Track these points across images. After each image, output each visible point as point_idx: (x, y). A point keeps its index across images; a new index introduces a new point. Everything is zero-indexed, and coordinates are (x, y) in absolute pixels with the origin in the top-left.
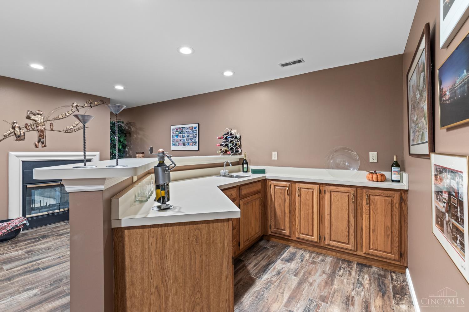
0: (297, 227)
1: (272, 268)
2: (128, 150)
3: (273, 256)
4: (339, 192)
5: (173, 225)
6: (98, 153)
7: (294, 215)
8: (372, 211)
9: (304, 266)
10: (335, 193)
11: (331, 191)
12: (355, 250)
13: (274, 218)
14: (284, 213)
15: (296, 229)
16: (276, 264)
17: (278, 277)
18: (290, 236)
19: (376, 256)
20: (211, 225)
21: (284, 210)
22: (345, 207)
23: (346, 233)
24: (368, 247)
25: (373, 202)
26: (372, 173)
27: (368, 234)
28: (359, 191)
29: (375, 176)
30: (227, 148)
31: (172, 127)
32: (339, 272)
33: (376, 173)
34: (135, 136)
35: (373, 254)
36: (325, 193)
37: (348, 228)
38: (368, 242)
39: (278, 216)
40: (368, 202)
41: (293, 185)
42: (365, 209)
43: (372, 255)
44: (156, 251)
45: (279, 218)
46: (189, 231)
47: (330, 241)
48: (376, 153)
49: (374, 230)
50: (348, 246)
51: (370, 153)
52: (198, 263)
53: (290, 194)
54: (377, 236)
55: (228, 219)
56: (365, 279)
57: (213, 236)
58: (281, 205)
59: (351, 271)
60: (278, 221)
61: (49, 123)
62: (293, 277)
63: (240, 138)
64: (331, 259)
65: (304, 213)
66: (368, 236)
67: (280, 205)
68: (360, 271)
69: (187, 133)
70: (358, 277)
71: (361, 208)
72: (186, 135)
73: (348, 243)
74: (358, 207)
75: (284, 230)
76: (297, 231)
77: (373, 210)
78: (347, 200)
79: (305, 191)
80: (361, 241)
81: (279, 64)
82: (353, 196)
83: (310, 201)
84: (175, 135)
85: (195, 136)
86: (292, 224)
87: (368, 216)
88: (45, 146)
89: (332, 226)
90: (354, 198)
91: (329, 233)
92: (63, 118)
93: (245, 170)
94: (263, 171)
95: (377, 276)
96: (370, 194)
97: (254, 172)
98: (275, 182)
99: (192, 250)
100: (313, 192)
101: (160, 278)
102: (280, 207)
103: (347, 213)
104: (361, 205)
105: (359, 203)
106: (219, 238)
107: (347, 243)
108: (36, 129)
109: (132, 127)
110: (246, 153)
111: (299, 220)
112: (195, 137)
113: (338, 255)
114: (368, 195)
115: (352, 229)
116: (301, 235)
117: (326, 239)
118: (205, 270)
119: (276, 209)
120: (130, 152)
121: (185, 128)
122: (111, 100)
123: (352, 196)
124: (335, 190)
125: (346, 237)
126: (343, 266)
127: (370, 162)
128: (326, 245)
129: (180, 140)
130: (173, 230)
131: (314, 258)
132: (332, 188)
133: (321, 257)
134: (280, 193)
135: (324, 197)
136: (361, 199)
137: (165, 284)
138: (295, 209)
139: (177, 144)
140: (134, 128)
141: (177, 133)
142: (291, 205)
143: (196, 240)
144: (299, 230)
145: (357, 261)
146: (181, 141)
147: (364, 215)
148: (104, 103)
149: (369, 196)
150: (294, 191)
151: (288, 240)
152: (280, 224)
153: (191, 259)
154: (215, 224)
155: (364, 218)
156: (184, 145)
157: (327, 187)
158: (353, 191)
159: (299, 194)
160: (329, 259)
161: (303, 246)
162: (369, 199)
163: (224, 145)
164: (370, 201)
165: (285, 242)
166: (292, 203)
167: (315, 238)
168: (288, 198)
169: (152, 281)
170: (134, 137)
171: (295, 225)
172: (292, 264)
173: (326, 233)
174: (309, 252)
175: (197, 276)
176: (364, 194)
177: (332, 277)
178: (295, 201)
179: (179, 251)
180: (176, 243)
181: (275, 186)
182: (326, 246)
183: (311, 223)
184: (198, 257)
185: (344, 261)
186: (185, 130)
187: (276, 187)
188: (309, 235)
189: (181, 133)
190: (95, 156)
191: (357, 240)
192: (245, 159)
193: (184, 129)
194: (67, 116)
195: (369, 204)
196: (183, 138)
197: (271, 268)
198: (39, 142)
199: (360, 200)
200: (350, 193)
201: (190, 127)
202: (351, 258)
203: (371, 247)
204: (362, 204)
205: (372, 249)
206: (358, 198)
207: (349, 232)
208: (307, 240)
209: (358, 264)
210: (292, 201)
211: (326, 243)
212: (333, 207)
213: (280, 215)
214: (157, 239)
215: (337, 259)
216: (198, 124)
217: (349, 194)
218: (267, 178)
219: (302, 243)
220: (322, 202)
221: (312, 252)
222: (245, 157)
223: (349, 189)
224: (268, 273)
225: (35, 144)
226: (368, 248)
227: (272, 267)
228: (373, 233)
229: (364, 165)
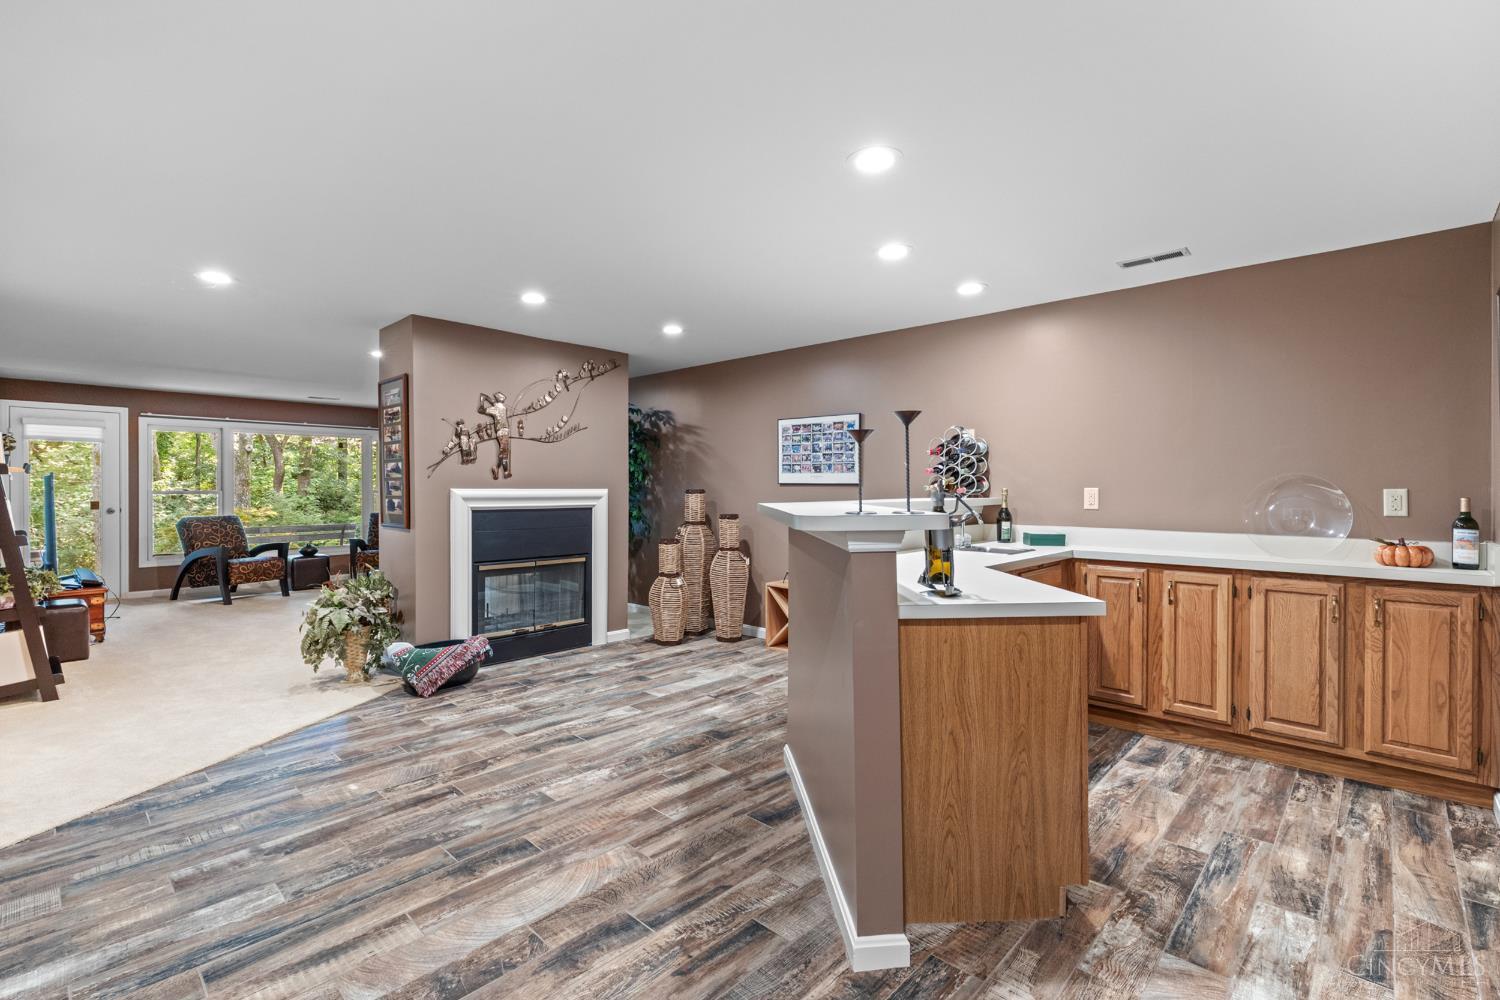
0: (1164, 683)
1: (1110, 772)
2: (650, 483)
3: (1101, 751)
4: (1291, 592)
5: (979, 621)
6: (604, 492)
7: (1158, 652)
8: (1391, 643)
9: (1194, 775)
10: (1281, 595)
11: (1267, 591)
12: (1341, 745)
13: (1096, 659)
14: (1125, 647)
15: (1161, 690)
16: (1116, 767)
17: (1131, 791)
18: (1145, 707)
19: (1403, 760)
20: (1047, 627)
21: (1126, 639)
22: (1311, 635)
23: (1313, 699)
24: (1380, 735)
25: (1394, 618)
26: (1392, 544)
27: (1380, 702)
28: (1353, 591)
29: (1399, 551)
30: (953, 478)
31: (782, 424)
32: (1294, 791)
33: (1404, 545)
34: (671, 446)
35: (1395, 754)
36: (1250, 597)
37: (1320, 687)
38: (1379, 724)
39: (1110, 654)
40: (1380, 619)
41: (1152, 574)
42: (1369, 637)
43: (1391, 757)
44: (950, 666)
45: (1112, 661)
46: (1006, 637)
47: (1265, 719)
48: (1403, 492)
49: (1396, 694)
50: (1318, 735)
51: (1385, 491)
52: (1023, 697)
53: (1144, 597)
54: (1407, 706)
55: (1080, 617)
56: (1371, 811)
57: (1051, 649)
58: (1119, 625)
59: (1328, 793)
60: (1109, 668)
61: (515, 420)
62: (1171, 794)
63: (987, 453)
64: (1267, 766)
65: (1189, 649)
66: (1380, 709)
67: (1115, 628)
68: (1357, 795)
69: (826, 440)
70: (1350, 806)
71: (1357, 637)
72: (822, 444)
73: (1319, 727)
74: (1351, 633)
75: (1127, 692)
76: (1167, 695)
77: (1394, 642)
78: (1317, 614)
79: (1189, 590)
80: (1359, 722)
81: (1117, 263)
82: (1334, 603)
83: (1206, 620)
84: (790, 443)
85: (851, 446)
86: (1150, 676)
87: (1380, 655)
88: (510, 475)
89: (1270, 681)
90: (1337, 610)
91: (1261, 699)
92: (542, 407)
93: (1004, 536)
94: (1060, 540)
95: (1406, 808)
96: (1385, 598)
97: (1035, 540)
98: (1100, 567)
99: (1013, 672)
100: (1213, 594)
101: (958, 717)
102: (1115, 632)
103: (1316, 648)
104: (1357, 627)
105: (1354, 623)
106: (1062, 653)
107: (1317, 724)
108: (494, 436)
109: (661, 423)
110: (1007, 491)
111: (1172, 666)
112: (851, 450)
113: (1289, 758)
114: (1379, 600)
115: (1331, 688)
116: (1176, 704)
117: (1253, 715)
118: (1035, 713)
119: (1104, 637)
120: (658, 488)
121: (820, 425)
122: (630, 359)
123: (1331, 603)
124: (1280, 588)
125: (1313, 710)
126: (1305, 782)
127: (1385, 514)
128: (1252, 730)
129: (805, 458)
130: (979, 633)
131: (1216, 761)
132: (1270, 582)
133: (1236, 763)
134: (1116, 595)
135: (1246, 607)
136: (1357, 611)
137: (966, 728)
138: (1161, 638)
139: (797, 468)
140: (667, 425)
141: (797, 438)
142: (1146, 628)
143: (1020, 653)
144: (1171, 691)
145: (1345, 774)
146: (806, 460)
147: (1368, 655)
148: (616, 367)
149: (1382, 604)
150: (1157, 590)
151: (1136, 718)
152: (1114, 677)
153: (1010, 688)
154: (1055, 627)
155: (1368, 660)
156: (816, 471)
157: (1256, 581)
158: (1334, 589)
159: (1172, 598)
160: (1262, 769)
161: (1182, 735)
162: (1384, 612)
163: (944, 471)
164: (1387, 617)
165: (1127, 725)
166: (1151, 623)
167: (1221, 713)
168: (1138, 609)
169: (944, 720)
170: (668, 449)
171: (1160, 678)
172: (1161, 770)
173: (1254, 700)
174: (1200, 749)
175: (1022, 720)
176: (1369, 598)
177: (1275, 800)
178: (1158, 618)
179: (989, 672)
180: (985, 657)
181: (1099, 577)
182: (1253, 735)
183: (1206, 677)
184: (1023, 686)
185: (1304, 773)
186: (820, 431)
187: (1104, 580)
188: (1200, 705)
189: (807, 439)
190: (599, 498)
191: (1347, 718)
192: (1004, 506)
193: (818, 428)
194: (548, 403)
195: (1382, 623)
196: (814, 451)
197: (1106, 773)
198: (499, 466)
199: (1355, 615)
200: (1326, 595)
201: (835, 423)
202: (1326, 767)
203: (1389, 737)
204: (1362, 624)
205: (1392, 742)
206: (1351, 608)
207: (1321, 696)
208: (1194, 719)
209: (1349, 781)
210: (1152, 617)
211: (1253, 724)
212: (1273, 631)
213: (1116, 651)
214: (952, 646)
215: (1286, 767)
216: (860, 415)
217: (1322, 597)
218: (1076, 556)
219: (1176, 725)
220: (1239, 620)
221: (1209, 751)
222: (1006, 501)
223: (1324, 585)
224: (1102, 781)
225: (493, 472)
226: (1379, 739)
227: (1108, 772)
228: (1394, 699)
229: (1368, 525)
